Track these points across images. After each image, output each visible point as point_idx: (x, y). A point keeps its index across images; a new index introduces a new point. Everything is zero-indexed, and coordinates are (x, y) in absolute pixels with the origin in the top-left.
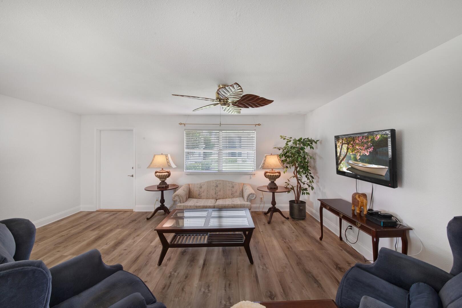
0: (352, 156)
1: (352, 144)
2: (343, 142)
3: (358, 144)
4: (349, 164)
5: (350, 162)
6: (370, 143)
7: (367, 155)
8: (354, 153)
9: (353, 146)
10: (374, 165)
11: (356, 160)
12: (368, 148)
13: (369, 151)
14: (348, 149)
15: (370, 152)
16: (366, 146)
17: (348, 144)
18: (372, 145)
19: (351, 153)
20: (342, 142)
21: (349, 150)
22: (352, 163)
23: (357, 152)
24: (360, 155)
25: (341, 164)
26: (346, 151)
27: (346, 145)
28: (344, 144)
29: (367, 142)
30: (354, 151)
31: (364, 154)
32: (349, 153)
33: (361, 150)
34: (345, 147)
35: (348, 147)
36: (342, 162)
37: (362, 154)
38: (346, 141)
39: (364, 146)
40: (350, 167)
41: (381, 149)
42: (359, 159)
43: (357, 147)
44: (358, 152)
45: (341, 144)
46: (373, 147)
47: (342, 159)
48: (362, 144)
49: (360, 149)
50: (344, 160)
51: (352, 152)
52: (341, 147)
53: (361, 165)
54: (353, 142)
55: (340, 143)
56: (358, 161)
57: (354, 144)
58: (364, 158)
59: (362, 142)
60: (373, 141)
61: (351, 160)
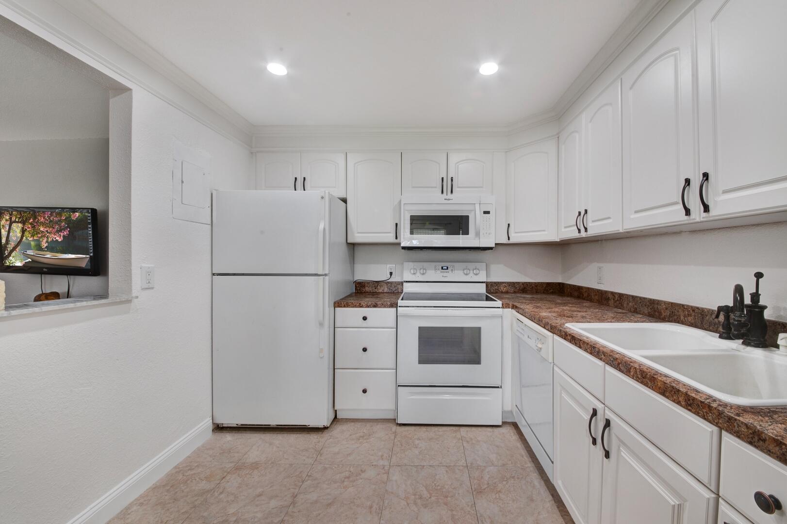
0: (33, 243)
1: (31, 224)
2: (13, 219)
3: (43, 224)
4: (28, 256)
5: (30, 252)
6: (63, 223)
7: (60, 240)
8: (35, 238)
9: (34, 227)
10: (70, 255)
11: (39, 248)
12: (60, 231)
13: (62, 234)
14: (23, 231)
15: (64, 236)
16: (57, 227)
17: (24, 223)
18: (66, 225)
19: (31, 239)
20: (11, 218)
21: (26, 234)
22: (32, 254)
23: (41, 237)
24: (47, 242)
25: (11, 258)
26: (19, 235)
27: (20, 225)
28: (15, 222)
29: (60, 221)
30: (37, 234)
31: (55, 240)
32: (27, 238)
33: (50, 233)
34: (17, 228)
35: (23, 228)
36: (13, 254)
37: (50, 240)
38: (20, 218)
39: (53, 228)
40: (30, 260)
41: (80, 232)
42: (46, 247)
43: (42, 229)
44: (44, 236)
45: (9, 222)
46: (69, 229)
47: (11, 248)
48: (51, 223)
49: (47, 231)
50: (17, 250)
51: (33, 236)
52: (8, 228)
53: (49, 256)
54: (34, 220)
55: (7, 220)
56: (43, 251)
57: (36, 223)
58: (54, 246)
59: (51, 221)
60: (68, 220)
61: (31, 250)
